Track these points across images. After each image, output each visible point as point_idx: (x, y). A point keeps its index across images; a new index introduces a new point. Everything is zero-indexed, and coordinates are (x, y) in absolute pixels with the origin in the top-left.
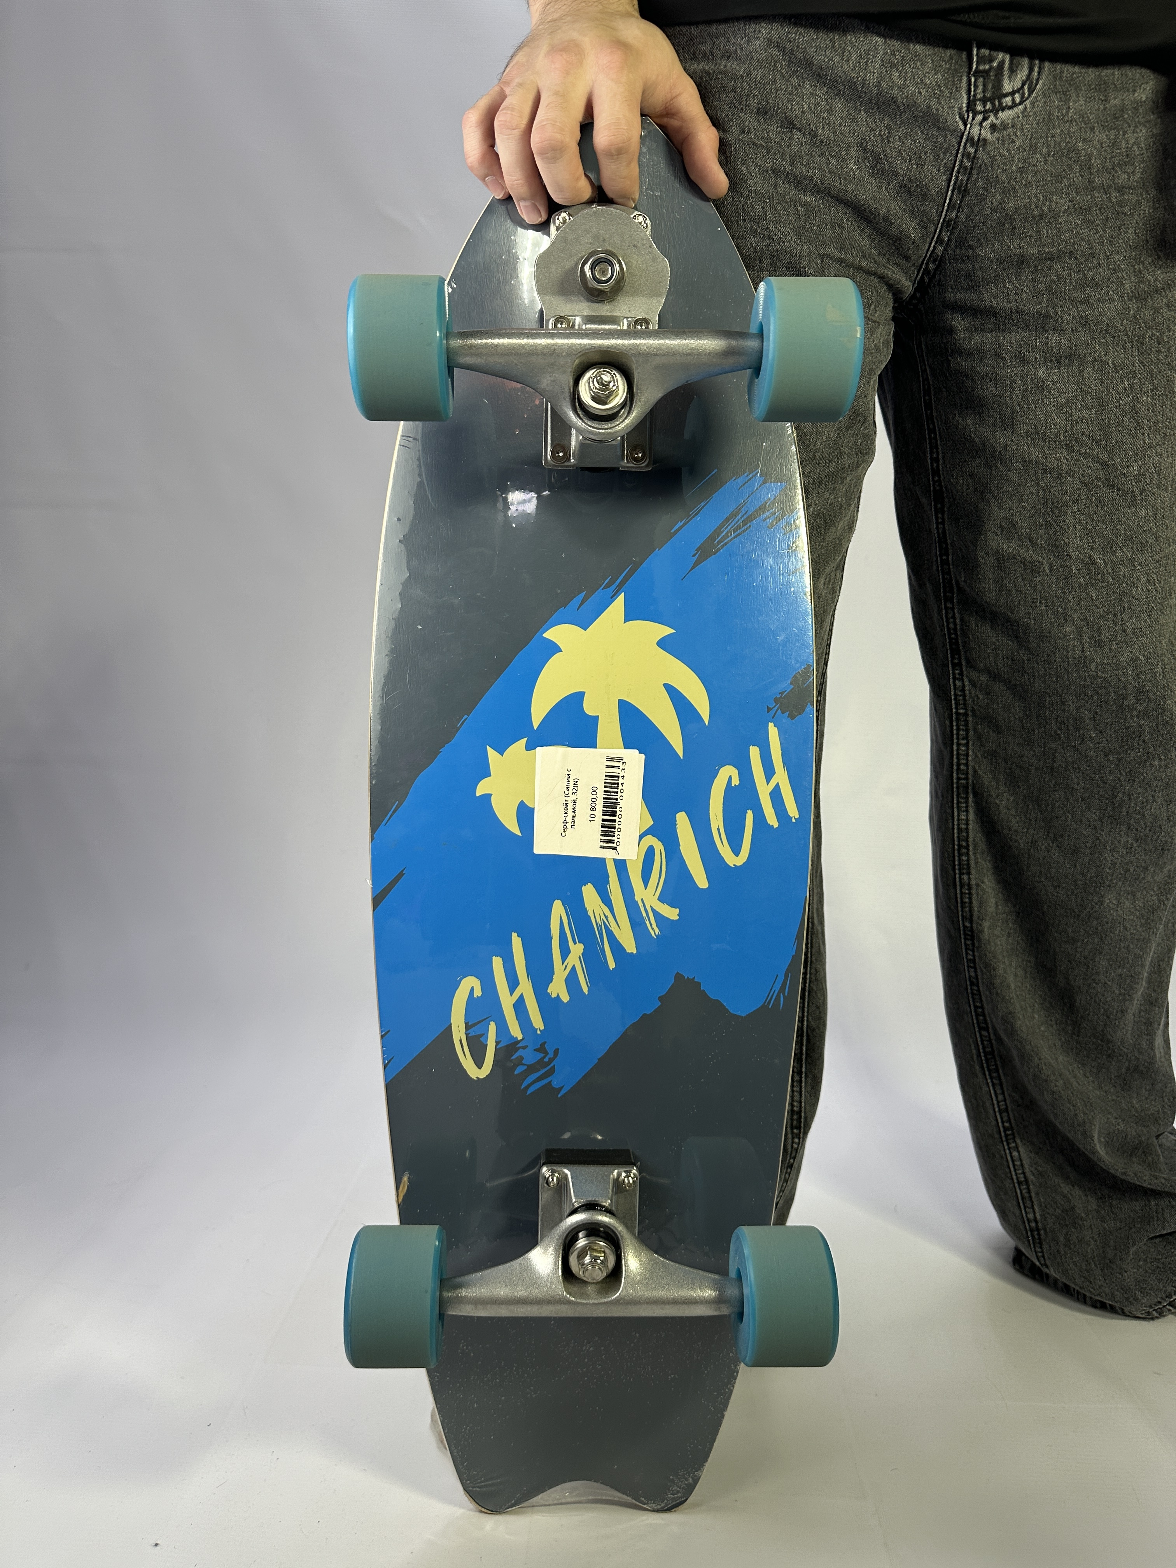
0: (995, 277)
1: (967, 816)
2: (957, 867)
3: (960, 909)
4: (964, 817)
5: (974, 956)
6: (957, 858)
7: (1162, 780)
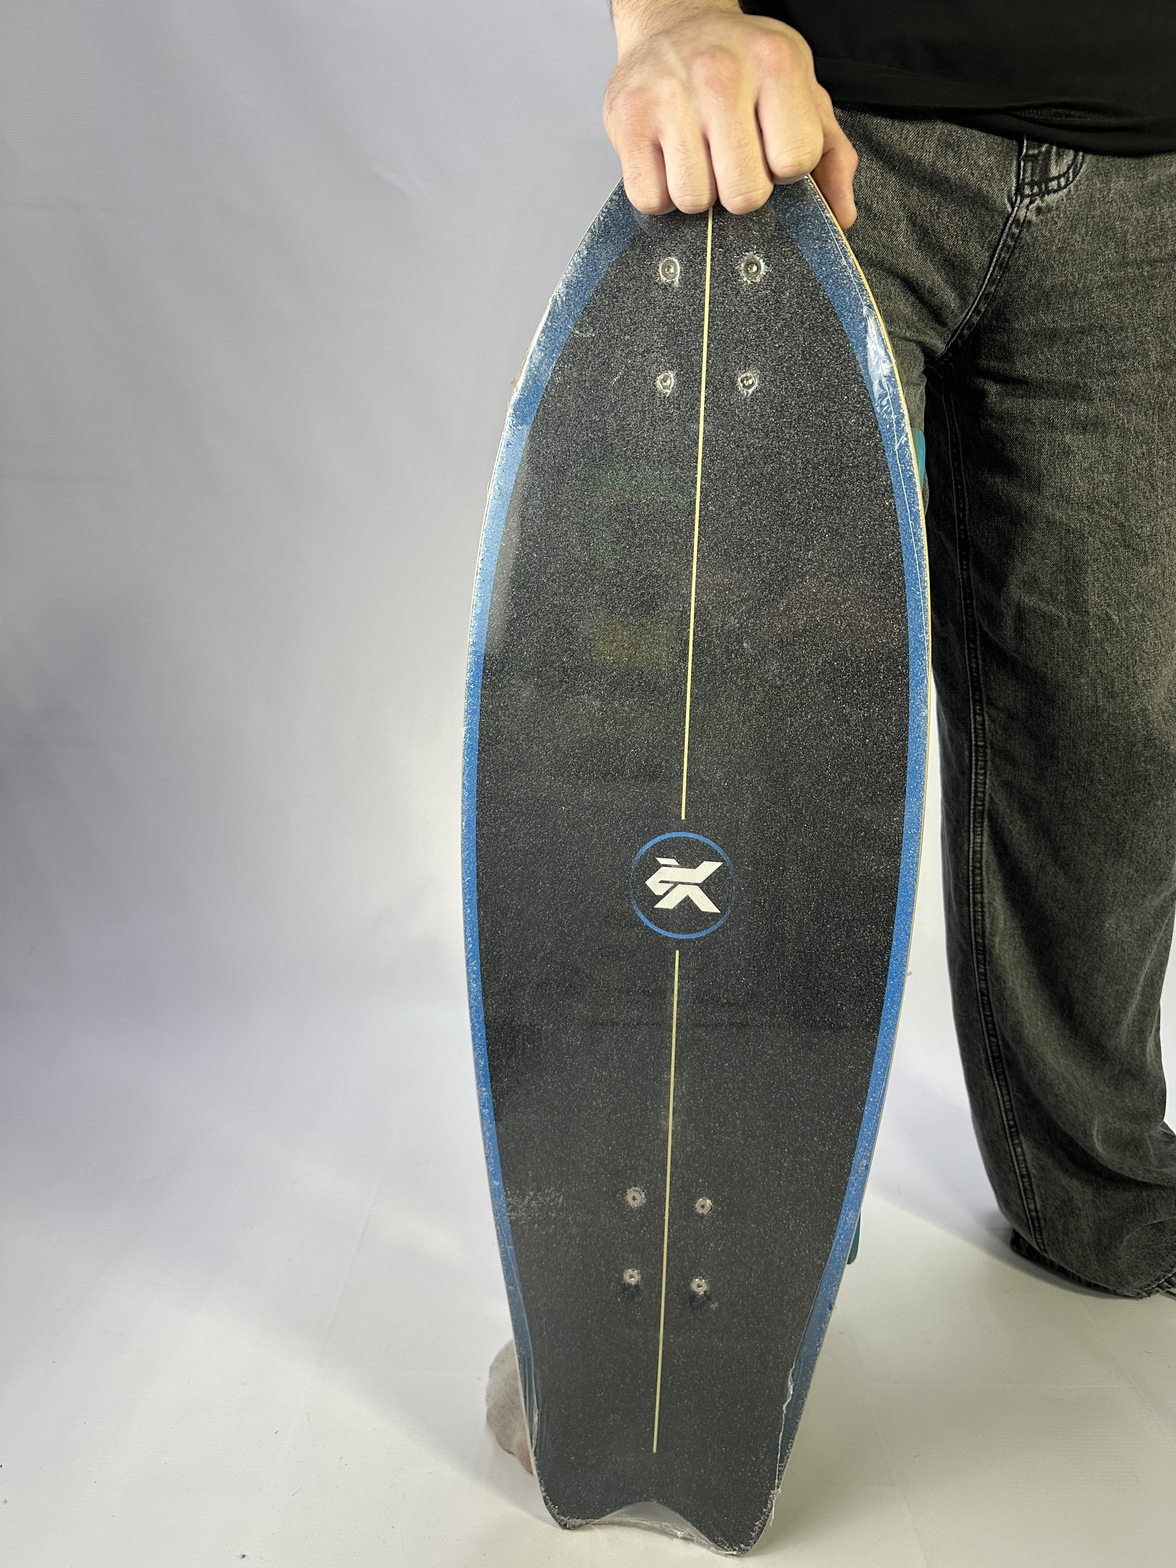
0: (1029, 349)
1: (982, 839)
2: (971, 887)
3: (972, 926)
4: (979, 841)
5: (985, 970)
6: (971, 879)
7: (1164, 818)
